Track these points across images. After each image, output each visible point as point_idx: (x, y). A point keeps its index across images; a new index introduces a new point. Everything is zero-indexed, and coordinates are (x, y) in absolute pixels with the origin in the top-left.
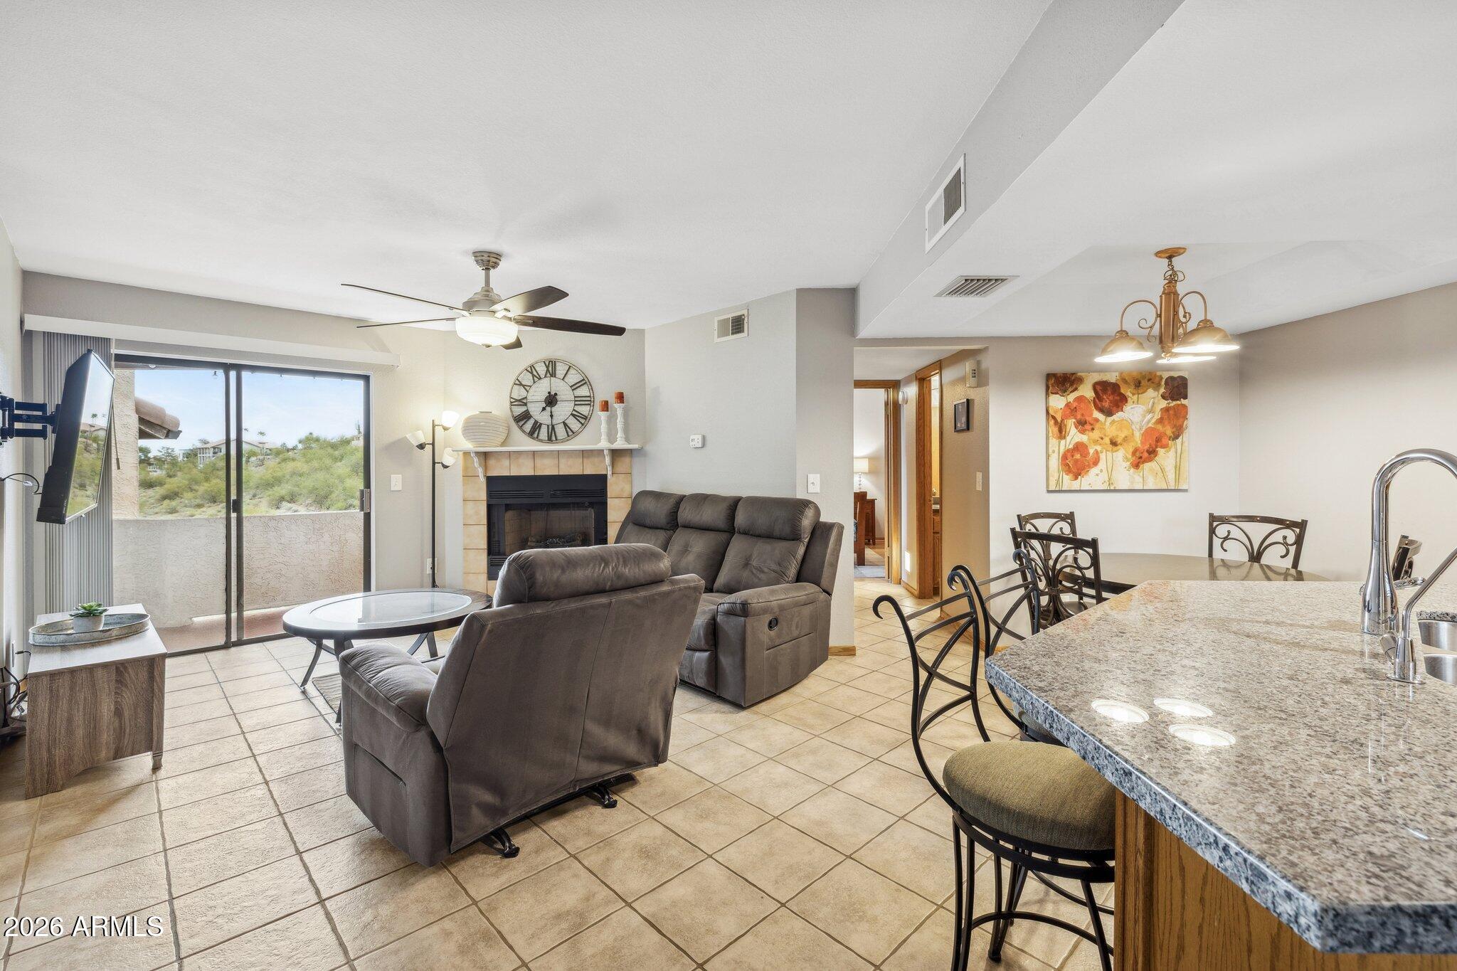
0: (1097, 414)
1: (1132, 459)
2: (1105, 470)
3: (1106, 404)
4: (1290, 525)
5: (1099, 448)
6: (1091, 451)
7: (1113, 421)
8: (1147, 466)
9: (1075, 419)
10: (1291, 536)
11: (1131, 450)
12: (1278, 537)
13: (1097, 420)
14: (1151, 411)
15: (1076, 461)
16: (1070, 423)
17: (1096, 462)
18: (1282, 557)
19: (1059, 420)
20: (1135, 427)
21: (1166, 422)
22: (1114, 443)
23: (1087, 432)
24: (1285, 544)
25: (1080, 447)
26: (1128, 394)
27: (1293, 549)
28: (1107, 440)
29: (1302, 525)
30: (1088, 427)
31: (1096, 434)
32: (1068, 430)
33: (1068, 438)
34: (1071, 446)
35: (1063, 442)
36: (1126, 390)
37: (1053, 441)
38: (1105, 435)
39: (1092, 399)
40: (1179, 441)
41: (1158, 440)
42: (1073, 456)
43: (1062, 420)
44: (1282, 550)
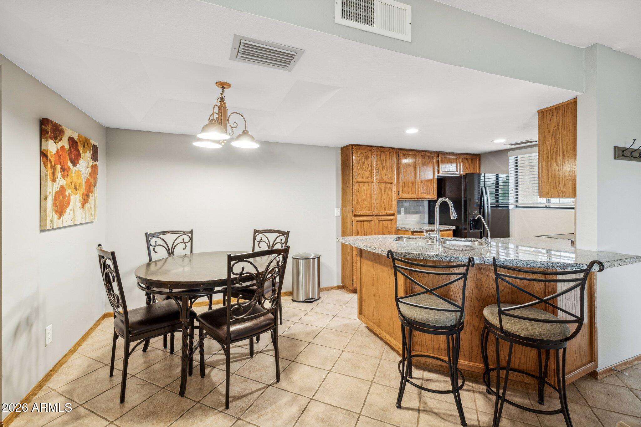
0: (70, 164)
1: (82, 200)
2: (72, 210)
3: (73, 156)
4: (185, 233)
5: (70, 191)
6: (67, 194)
7: (76, 170)
8: (87, 205)
9: (61, 165)
10: (187, 239)
11: (81, 194)
12: (180, 240)
13: (69, 168)
14: (88, 167)
15: (61, 202)
16: (58, 167)
17: (68, 204)
18: (184, 249)
19: (53, 164)
20: (83, 177)
21: (92, 175)
22: (76, 189)
23: (66, 178)
24: (185, 243)
25: (62, 189)
26: (81, 151)
27: (189, 245)
28: (73, 186)
29: (191, 232)
30: (66, 173)
31: (69, 180)
32: (57, 174)
33: (57, 181)
34: (58, 189)
35: (55, 184)
36: (81, 149)
37: (49, 183)
38: (73, 181)
39: (68, 150)
40: (95, 188)
41: (90, 188)
42: (59, 198)
43: (55, 165)
44: (184, 246)
